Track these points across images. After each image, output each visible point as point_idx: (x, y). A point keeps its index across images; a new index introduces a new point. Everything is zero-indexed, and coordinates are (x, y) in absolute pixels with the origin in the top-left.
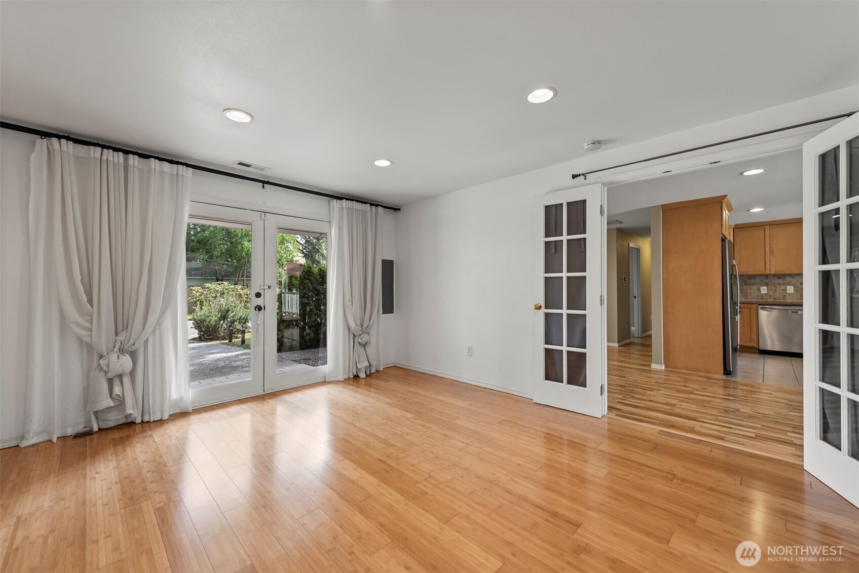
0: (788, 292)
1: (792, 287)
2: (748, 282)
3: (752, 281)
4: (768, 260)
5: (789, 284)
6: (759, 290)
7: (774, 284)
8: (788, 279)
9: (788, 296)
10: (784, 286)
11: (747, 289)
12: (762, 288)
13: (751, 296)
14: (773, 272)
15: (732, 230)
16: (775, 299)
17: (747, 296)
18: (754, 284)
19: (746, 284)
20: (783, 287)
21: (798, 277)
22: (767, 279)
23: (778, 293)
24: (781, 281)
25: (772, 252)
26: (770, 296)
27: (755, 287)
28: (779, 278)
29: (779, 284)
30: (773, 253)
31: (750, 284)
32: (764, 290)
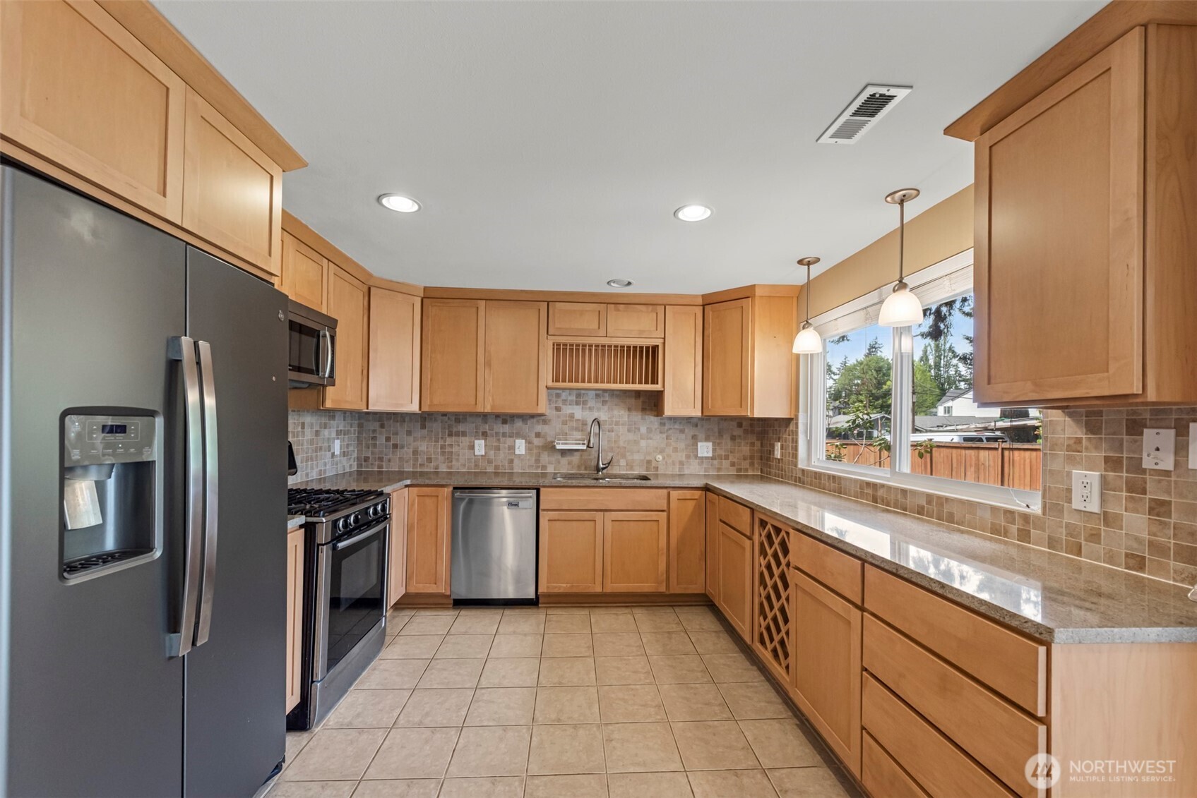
0: (517, 452)
1: (524, 441)
2: (455, 430)
3: (461, 428)
4: (480, 381)
5: (519, 435)
6: (472, 447)
7: (497, 434)
8: (519, 424)
9: (516, 461)
10: (511, 439)
11: (451, 445)
12: (477, 442)
13: (458, 460)
14: (488, 409)
15: (419, 300)
16: (496, 467)
17: (452, 461)
18: (464, 434)
19: (450, 435)
20: (509, 441)
21: (532, 420)
22: (486, 423)
23: (502, 455)
24: (506, 428)
25: (488, 364)
26: (490, 462)
27: (465, 441)
28: (505, 422)
29: (504, 435)
30: (490, 366)
31: (457, 434)
32: (480, 447)
